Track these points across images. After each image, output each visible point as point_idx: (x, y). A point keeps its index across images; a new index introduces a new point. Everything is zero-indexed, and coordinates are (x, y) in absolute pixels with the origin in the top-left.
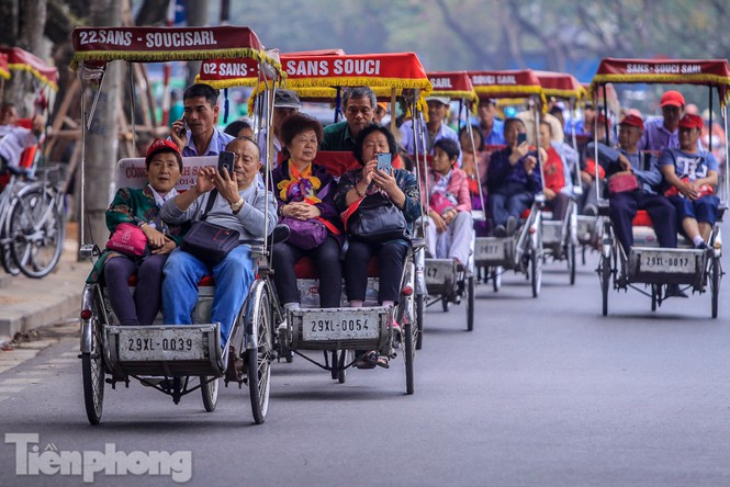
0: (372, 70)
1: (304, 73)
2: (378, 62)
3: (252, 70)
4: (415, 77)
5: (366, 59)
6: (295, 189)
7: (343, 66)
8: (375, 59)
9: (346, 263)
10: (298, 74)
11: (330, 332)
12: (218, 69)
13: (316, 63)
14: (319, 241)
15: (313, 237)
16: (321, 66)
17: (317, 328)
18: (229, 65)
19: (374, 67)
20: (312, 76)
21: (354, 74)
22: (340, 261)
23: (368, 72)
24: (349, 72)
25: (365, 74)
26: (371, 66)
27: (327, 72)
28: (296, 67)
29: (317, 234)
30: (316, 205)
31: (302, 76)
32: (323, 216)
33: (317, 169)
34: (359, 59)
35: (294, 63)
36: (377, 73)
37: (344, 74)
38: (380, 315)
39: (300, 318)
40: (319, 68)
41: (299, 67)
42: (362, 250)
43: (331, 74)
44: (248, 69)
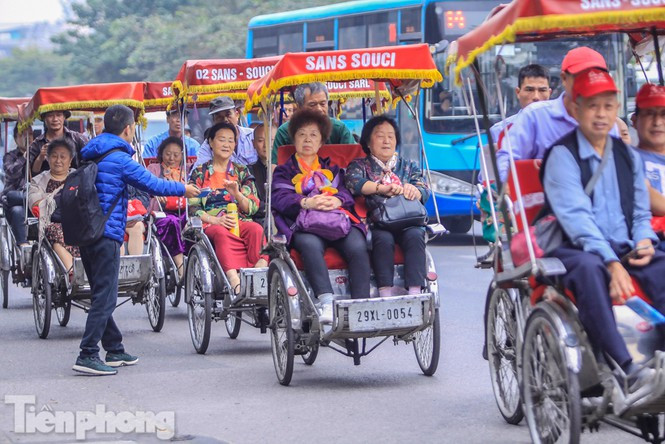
0: (388, 62)
1: (323, 68)
2: (394, 55)
3: (241, 74)
4: (428, 68)
5: (382, 52)
6: (311, 182)
7: (360, 60)
8: (390, 52)
9: (373, 251)
10: (317, 68)
11: (376, 321)
12: (210, 75)
13: (335, 57)
14: (346, 232)
15: (340, 227)
16: (340, 60)
17: (363, 318)
18: (220, 70)
19: (390, 59)
20: (330, 70)
21: (371, 67)
22: (368, 251)
23: (384, 64)
24: (366, 65)
25: (381, 67)
26: (387, 59)
27: (345, 65)
28: (315, 62)
29: (344, 225)
30: (335, 195)
31: (320, 71)
32: (344, 207)
33: (324, 163)
34: (376, 52)
35: (313, 59)
36: (393, 64)
37: (361, 67)
38: (423, 303)
39: (346, 309)
40: (338, 63)
41: (318, 62)
42: (387, 237)
43: (349, 67)
44: (237, 74)
